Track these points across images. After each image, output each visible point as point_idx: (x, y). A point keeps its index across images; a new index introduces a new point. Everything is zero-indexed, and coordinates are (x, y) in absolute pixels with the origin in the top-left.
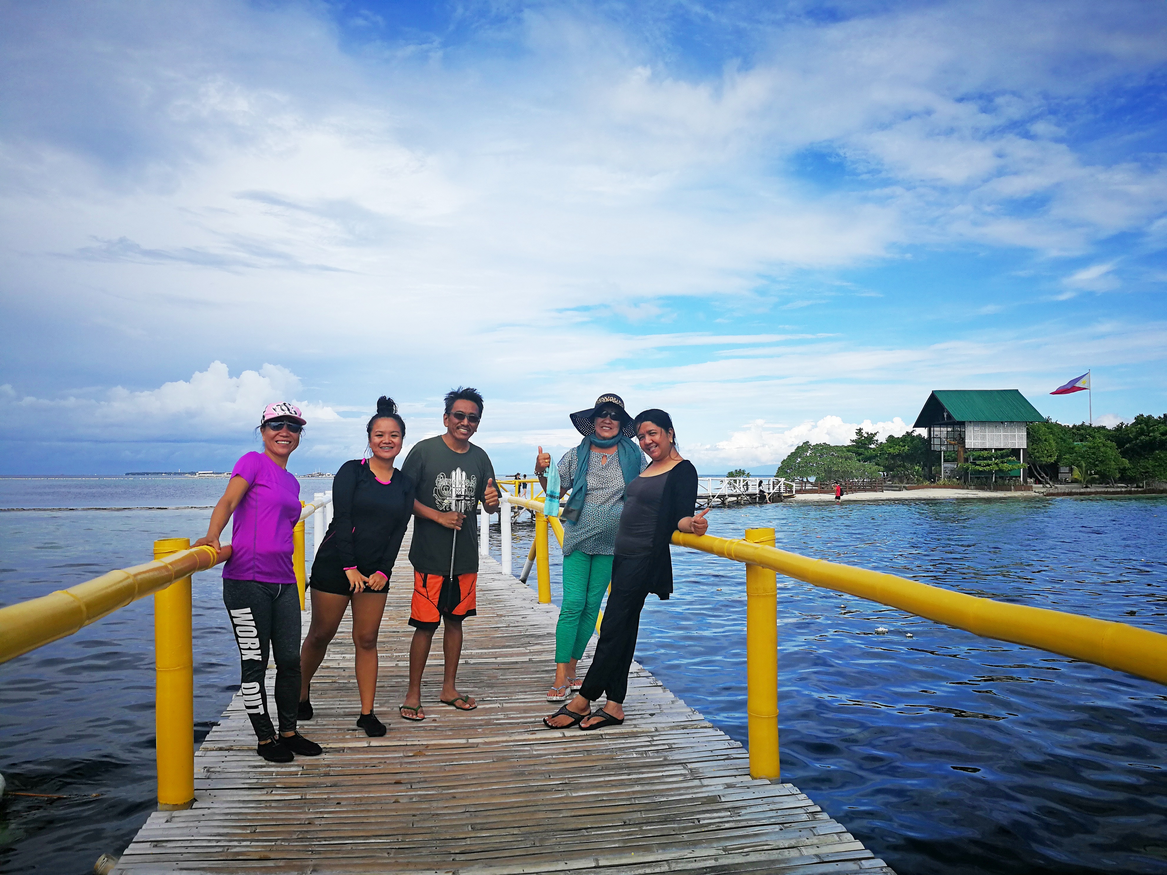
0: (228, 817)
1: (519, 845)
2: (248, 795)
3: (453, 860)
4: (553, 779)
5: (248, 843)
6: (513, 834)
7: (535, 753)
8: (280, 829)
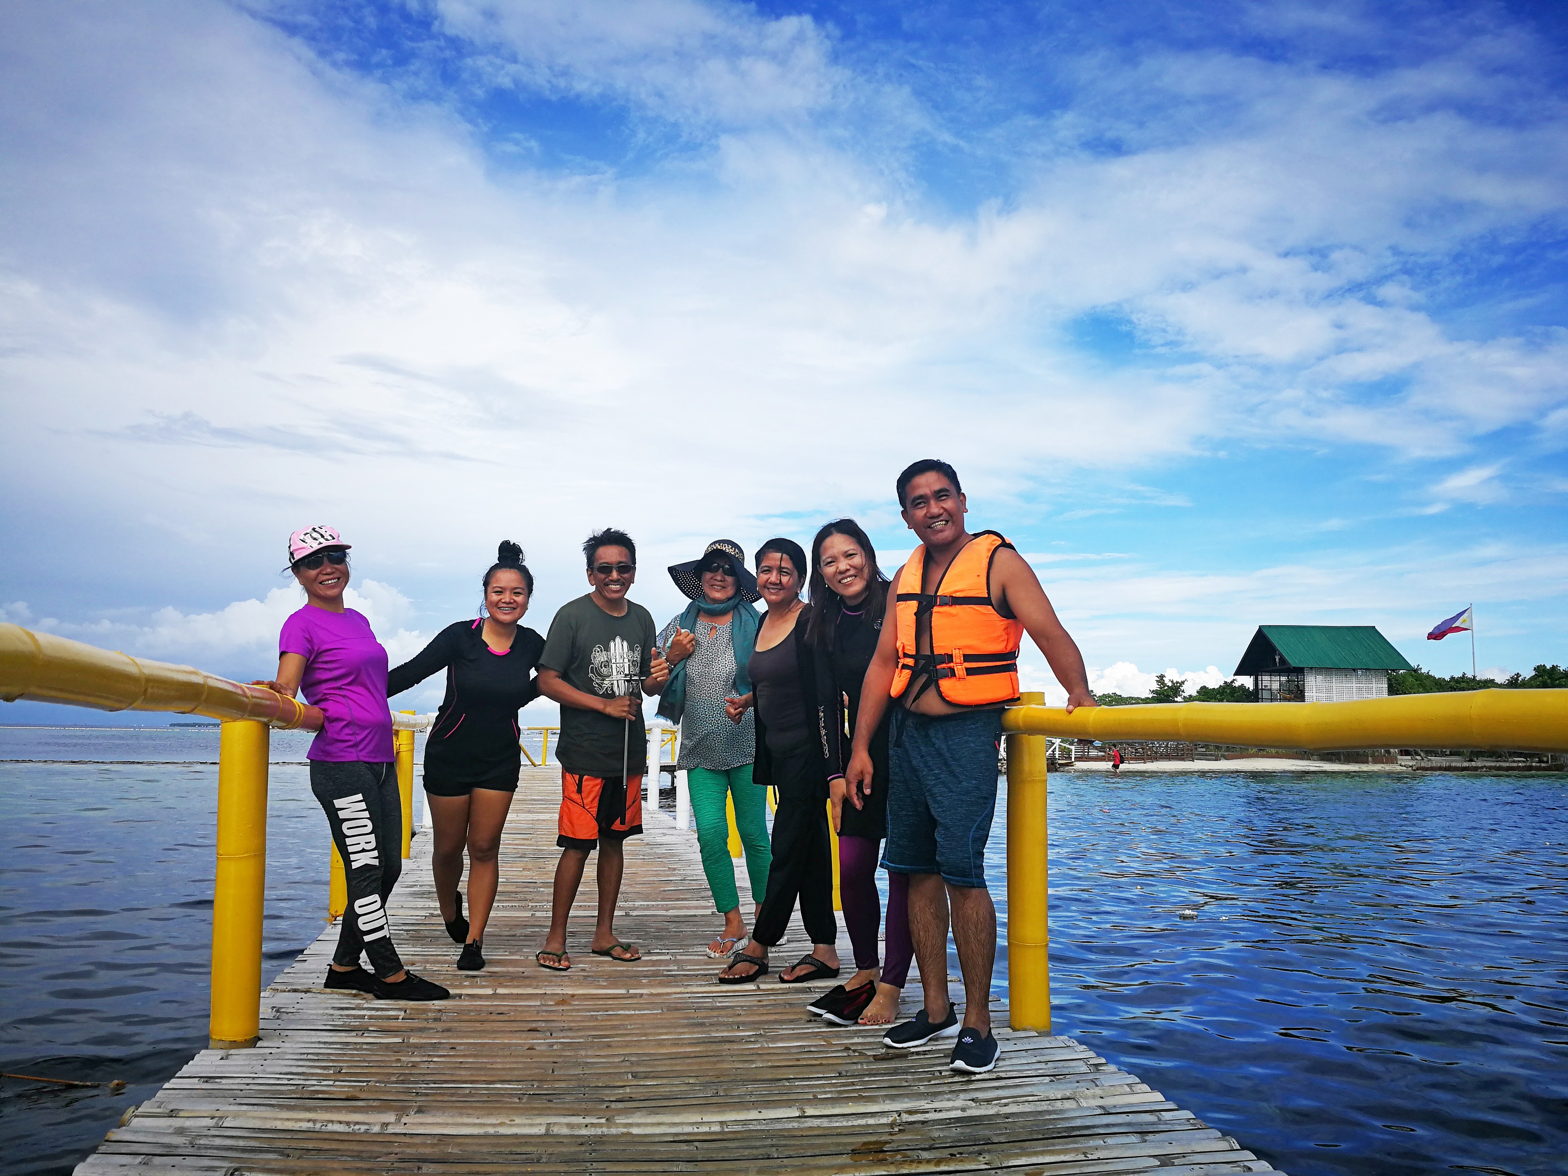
0: (304, 1057)
1: (696, 1094)
2: (331, 1036)
3: (607, 1107)
4: (743, 1031)
5: (331, 1083)
6: (689, 1083)
7: (718, 1004)
8: (373, 1070)
